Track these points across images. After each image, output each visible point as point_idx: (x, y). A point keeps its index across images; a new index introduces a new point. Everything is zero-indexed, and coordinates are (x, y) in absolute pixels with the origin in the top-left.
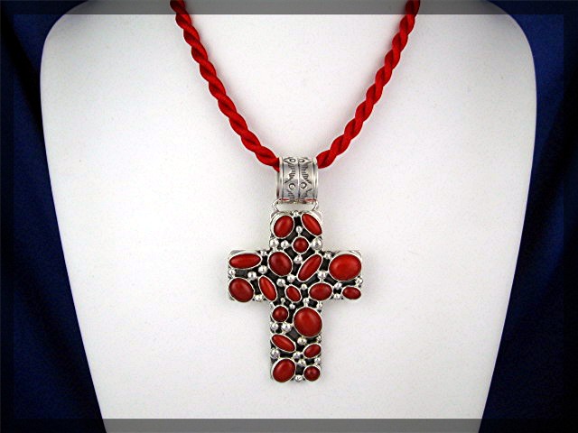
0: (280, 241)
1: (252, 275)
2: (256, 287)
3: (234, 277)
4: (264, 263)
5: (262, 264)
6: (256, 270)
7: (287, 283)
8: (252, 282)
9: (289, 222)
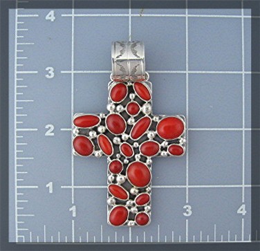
0: (116, 105)
1: (92, 134)
2: (96, 144)
3: (77, 135)
4: (102, 124)
5: (101, 124)
6: (95, 129)
7: (122, 141)
8: (93, 140)
9: (123, 89)
